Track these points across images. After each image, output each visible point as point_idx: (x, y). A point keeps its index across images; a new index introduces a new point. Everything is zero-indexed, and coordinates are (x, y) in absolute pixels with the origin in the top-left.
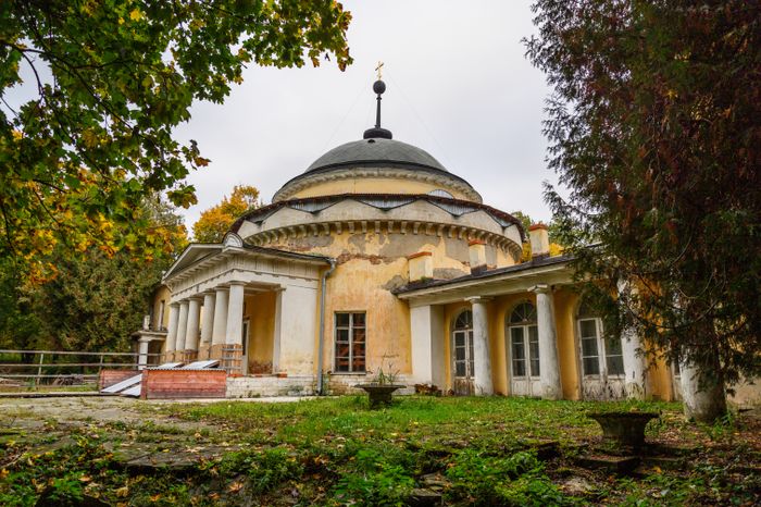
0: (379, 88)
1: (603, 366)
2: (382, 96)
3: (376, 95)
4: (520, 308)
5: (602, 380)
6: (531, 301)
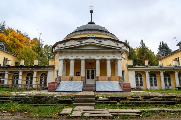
0: (91, 12)
1: (168, 85)
2: (92, 14)
3: (91, 14)
4: (151, 74)
5: (168, 87)
6: (154, 73)
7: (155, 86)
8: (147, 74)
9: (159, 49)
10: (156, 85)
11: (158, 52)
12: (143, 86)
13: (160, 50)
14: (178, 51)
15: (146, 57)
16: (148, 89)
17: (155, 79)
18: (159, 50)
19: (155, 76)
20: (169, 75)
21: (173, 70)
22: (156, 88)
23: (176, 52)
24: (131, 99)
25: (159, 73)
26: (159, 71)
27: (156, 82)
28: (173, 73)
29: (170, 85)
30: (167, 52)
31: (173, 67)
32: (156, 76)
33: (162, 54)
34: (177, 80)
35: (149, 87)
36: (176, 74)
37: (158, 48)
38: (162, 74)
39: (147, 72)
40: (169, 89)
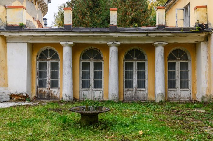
1: (135, 84)
5: (134, 91)
6: (96, 49)
7: (94, 87)
16: (65, 98)
20: (142, 54)
22: (97, 94)
28: (152, 48)
32: (103, 56)
35: (65, 91)
38: (112, 51)
40: (138, 97)
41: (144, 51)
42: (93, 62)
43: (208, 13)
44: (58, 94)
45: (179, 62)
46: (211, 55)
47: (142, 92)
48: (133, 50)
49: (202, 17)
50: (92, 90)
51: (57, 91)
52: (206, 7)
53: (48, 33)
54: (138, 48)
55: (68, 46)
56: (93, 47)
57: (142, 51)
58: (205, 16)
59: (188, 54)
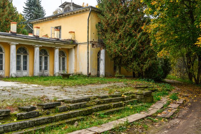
1: (43, 68)
4: (20, 49)
5: (43, 72)
6: (24, 47)
7: (23, 70)
8: (13, 48)
9: (27, 5)
10: (25, 68)
11: (25, 10)
12: (3, 69)
13: (28, 7)
14: (61, 16)
15: (8, 15)
16: (13, 75)
17: (25, 57)
18: (26, 7)
19: (26, 52)
20: (47, 52)
21: (54, 44)
22: (25, 73)
23: (59, 16)
24: (22, 115)
25: (32, 48)
26: (33, 44)
27: (25, 63)
28: (52, 49)
29: (46, 68)
30: (39, 13)
31: (54, 40)
32: (28, 52)
33: (30, 15)
34: (57, 61)
35: (14, 71)
36: (57, 51)
37: (26, 2)
38: (37, 50)
39: (13, 44)
40: (45, 75)
41: (47, 51)
42: (23, 55)
43: (75, 35)
44: (3, 74)
45: (62, 57)
46: (77, 55)
47: (46, 72)
48: (43, 49)
49: (73, 37)
50: (22, 71)
51: (2, 72)
52: (74, 32)
53: (7, 36)
54: (45, 49)
55: (15, 45)
56: (23, 46)
57: (46, 50)
58: (74, 36)
59: (65, 53)
